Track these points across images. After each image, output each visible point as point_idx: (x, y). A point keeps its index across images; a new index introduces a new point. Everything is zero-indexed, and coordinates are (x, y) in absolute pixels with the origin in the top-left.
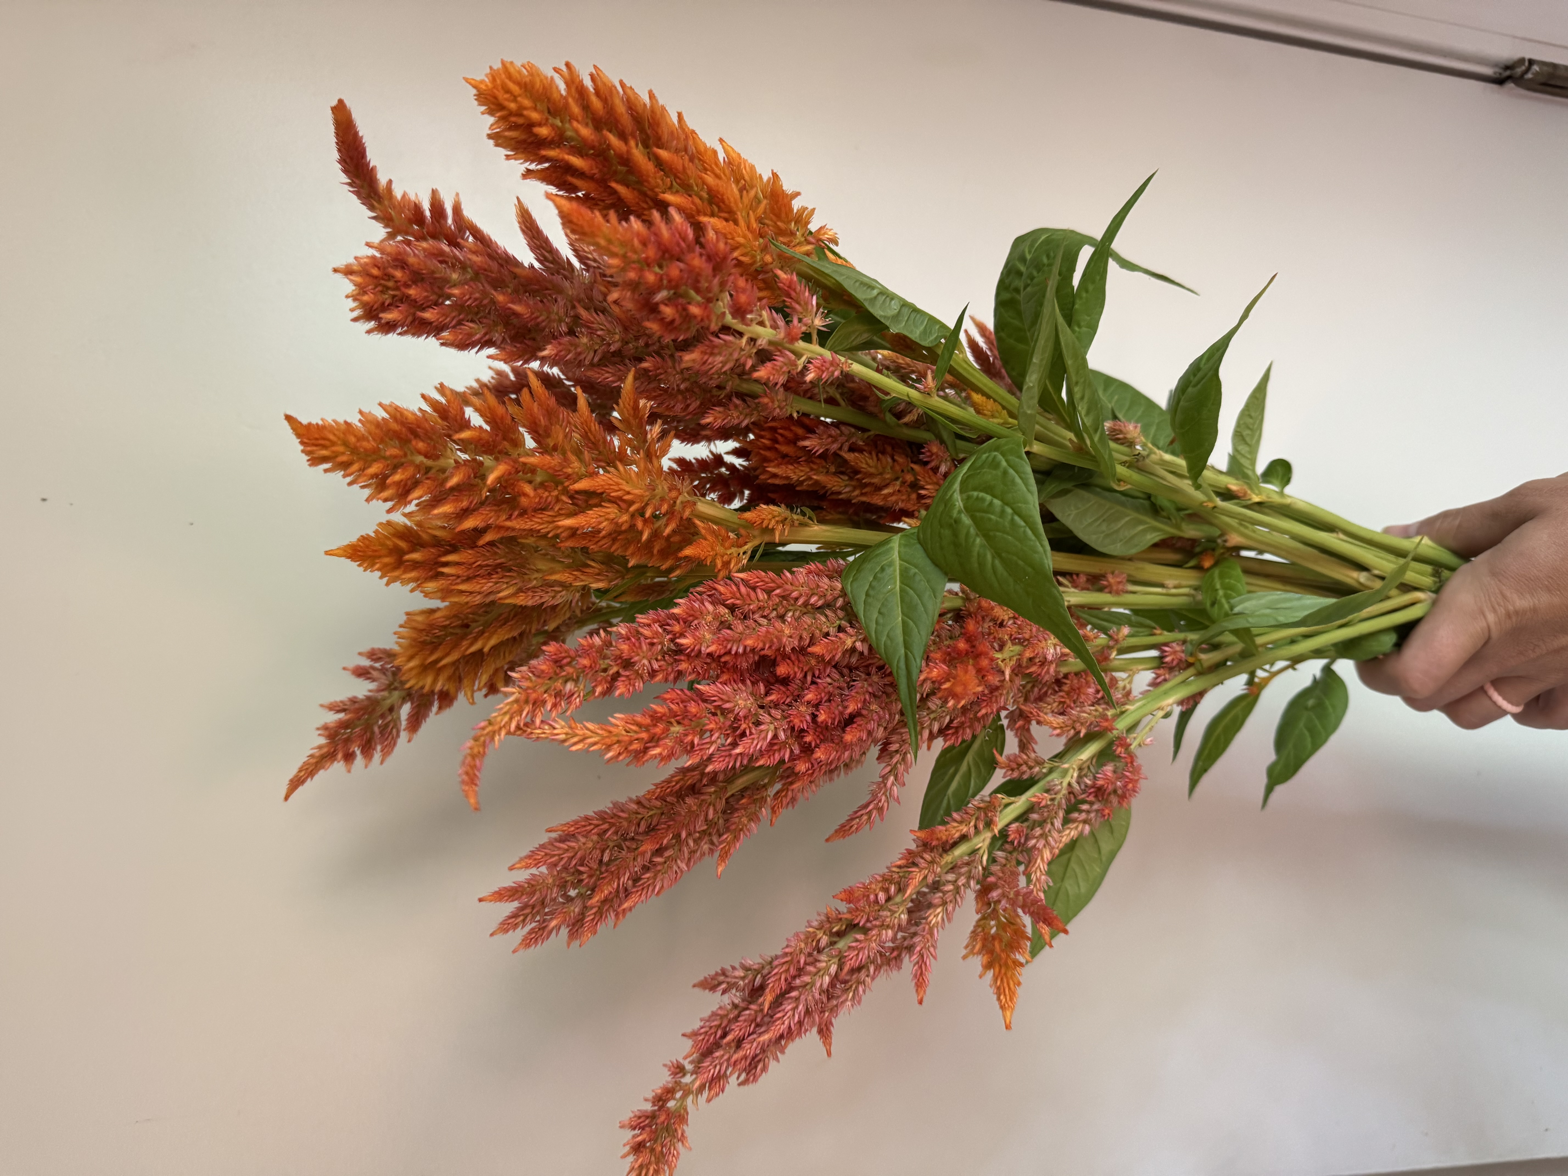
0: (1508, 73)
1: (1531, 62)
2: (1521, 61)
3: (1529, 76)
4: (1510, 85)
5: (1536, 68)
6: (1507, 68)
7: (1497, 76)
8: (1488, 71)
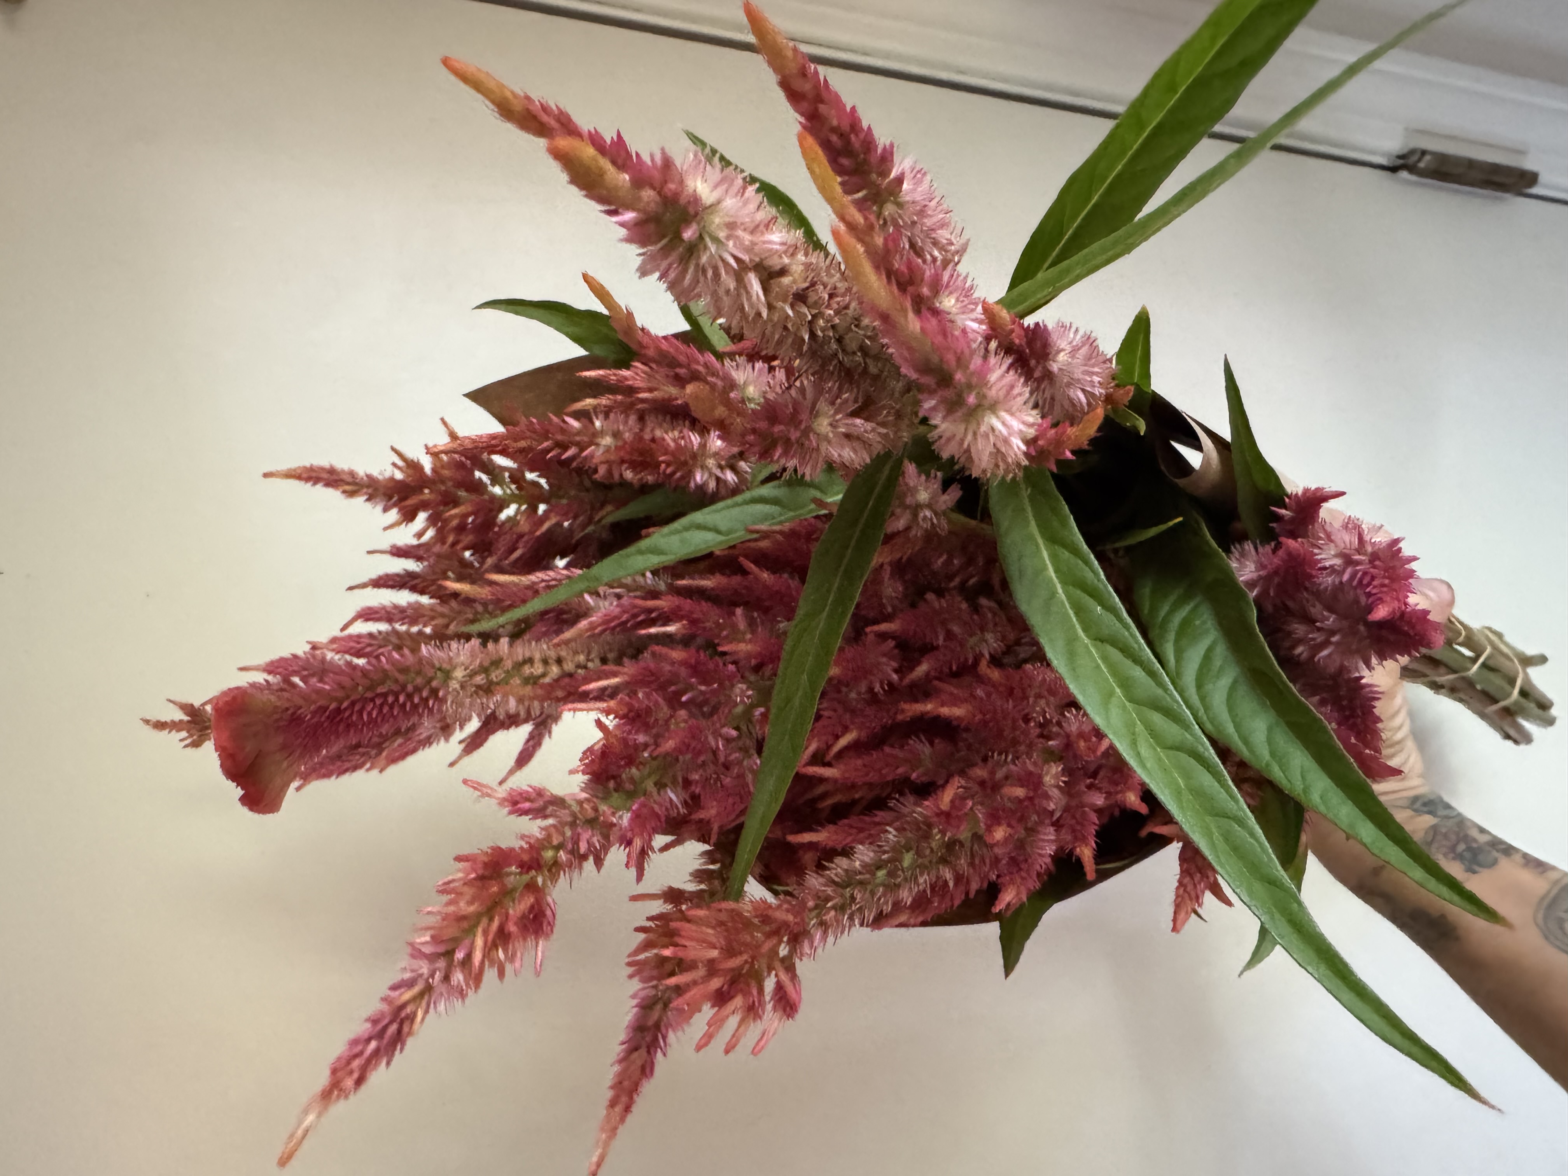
0: (1401, 162)
1: (1424, 153)
2: (1412, 152)
3: (1422, 165)
4: (1404, 174)
5: (1427, 158)
6: (1400, 157)
7: (1391, 165)
8: (1383, 161)
